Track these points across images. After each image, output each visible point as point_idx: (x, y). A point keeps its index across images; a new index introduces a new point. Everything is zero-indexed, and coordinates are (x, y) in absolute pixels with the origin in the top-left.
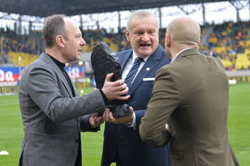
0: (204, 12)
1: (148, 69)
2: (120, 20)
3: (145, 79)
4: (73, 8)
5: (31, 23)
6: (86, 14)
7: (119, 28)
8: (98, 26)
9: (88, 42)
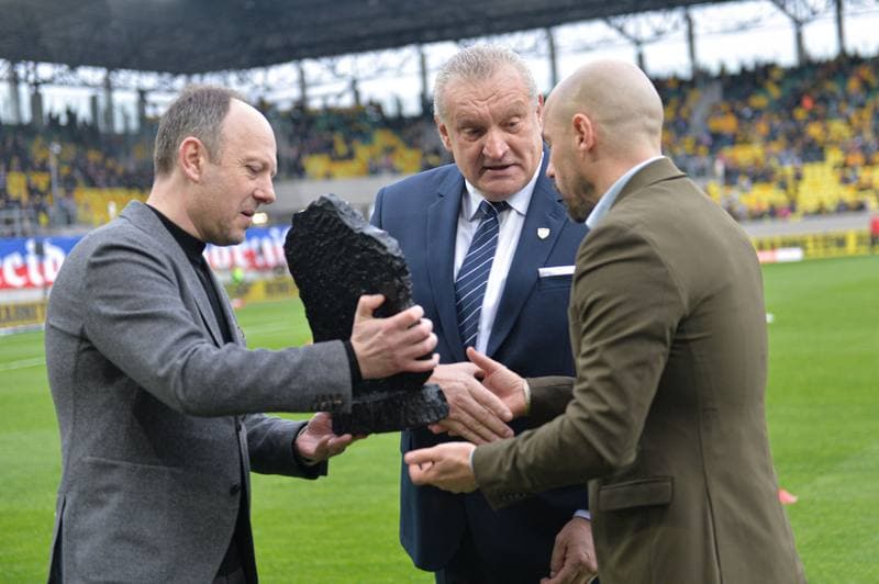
0: (691, 37)
2: (423, 72)
3: (545, 272)
4: (274, 41)
5: (142, 93)
6: (315, 56)
7: (424, 97)
8: (357, 94)
9: (328, 148)
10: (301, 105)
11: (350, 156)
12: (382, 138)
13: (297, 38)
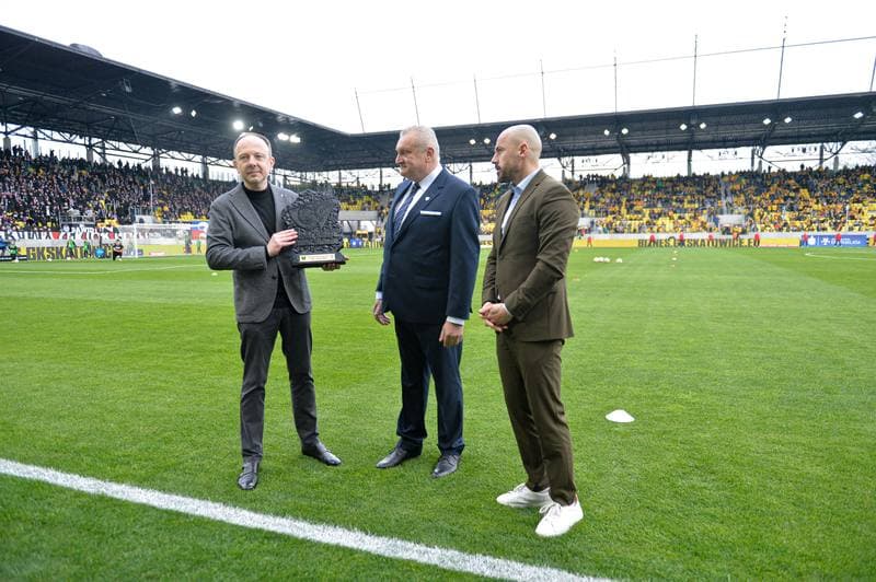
0: (471, 172)
1: (427, 199)
2: (381, 177)
3: (422, 212)
4: (331, 162)
5: (285, 176)
6: (345, 169)
7: (380, 185)
8: (358, 182)
9: (348, 200)
10: (339, 185)
11: (355, 203)
12: (366, 198)
13: (339, 162)
